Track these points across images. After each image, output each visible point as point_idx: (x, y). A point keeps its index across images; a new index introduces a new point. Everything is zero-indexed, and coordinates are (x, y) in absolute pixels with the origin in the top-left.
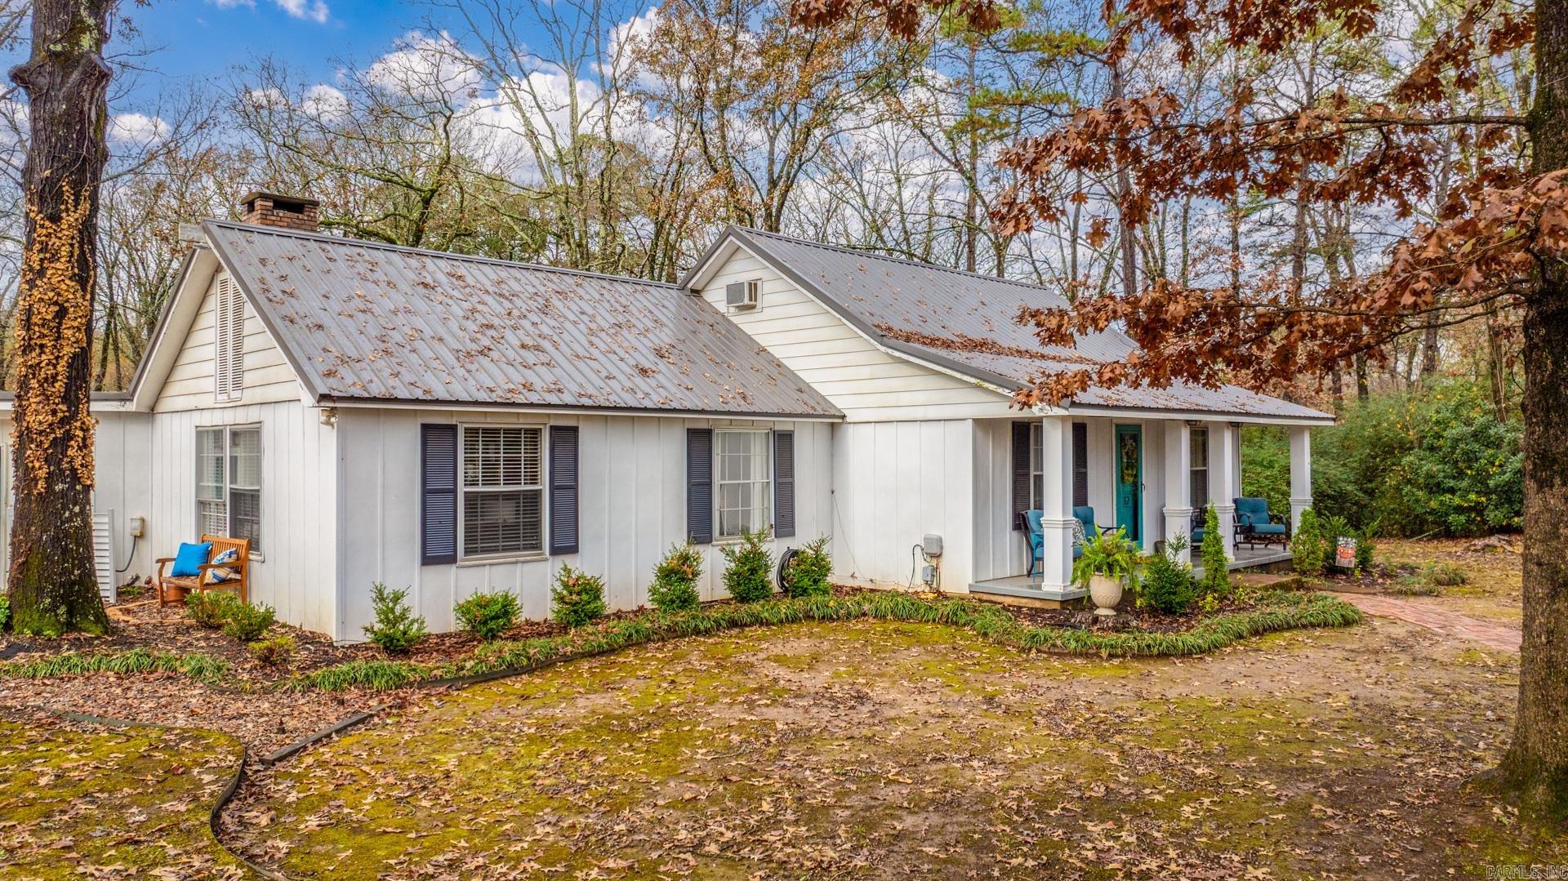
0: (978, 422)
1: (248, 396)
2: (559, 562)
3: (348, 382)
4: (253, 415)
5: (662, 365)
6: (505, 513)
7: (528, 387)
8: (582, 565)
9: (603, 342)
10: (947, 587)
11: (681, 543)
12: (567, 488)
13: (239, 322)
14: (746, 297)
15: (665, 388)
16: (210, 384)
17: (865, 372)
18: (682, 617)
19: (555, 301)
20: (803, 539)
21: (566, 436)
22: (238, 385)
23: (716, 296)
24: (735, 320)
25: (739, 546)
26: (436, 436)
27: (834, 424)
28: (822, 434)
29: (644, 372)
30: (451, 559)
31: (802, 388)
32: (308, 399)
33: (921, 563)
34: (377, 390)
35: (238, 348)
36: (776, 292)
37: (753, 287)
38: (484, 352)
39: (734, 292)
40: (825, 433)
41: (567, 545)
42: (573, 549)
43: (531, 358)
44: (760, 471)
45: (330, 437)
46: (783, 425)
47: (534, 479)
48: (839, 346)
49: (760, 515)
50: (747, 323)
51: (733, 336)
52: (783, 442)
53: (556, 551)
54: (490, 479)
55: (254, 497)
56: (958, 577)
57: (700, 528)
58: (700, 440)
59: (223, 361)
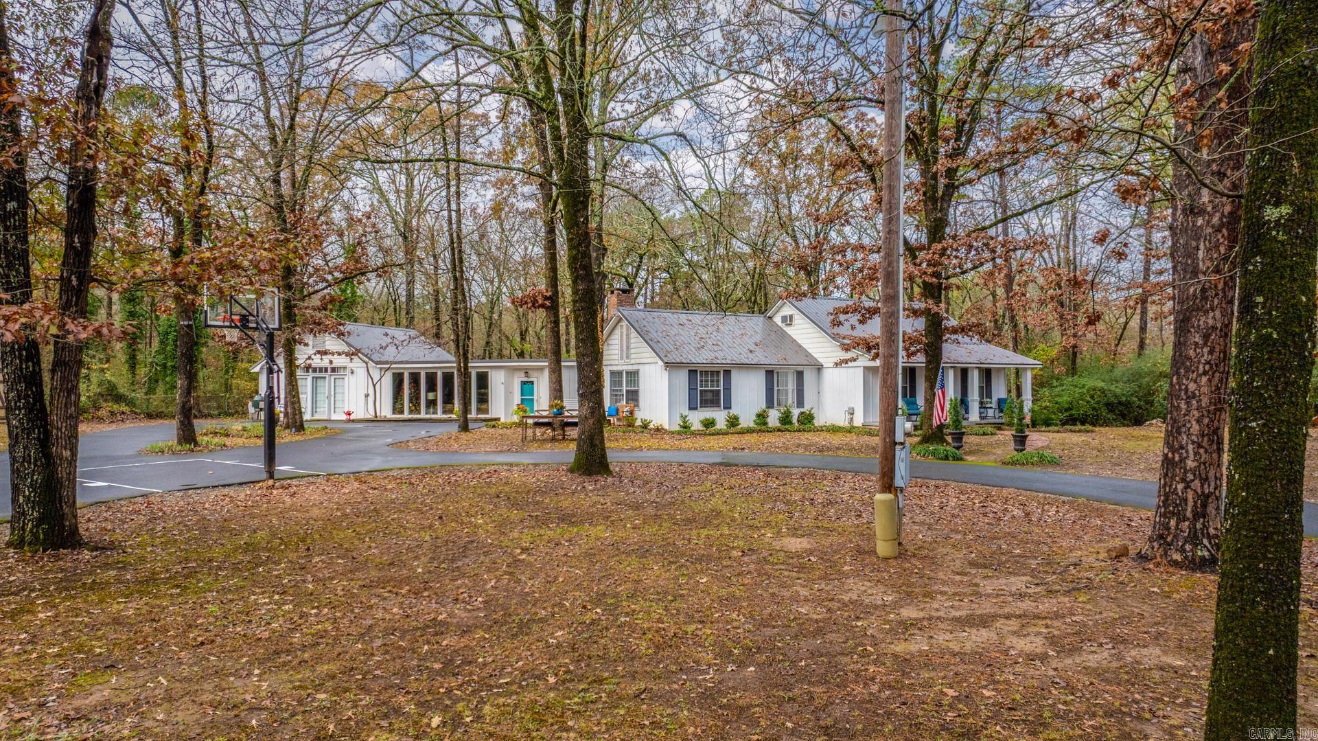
0: (865, 368)
1: (633, 362)
2: (726, 411)
3: (671, 358)
4: (635, 367)
5: (757, 349)
6: (709, 396)
7: (717, 358)
8: (734, 411)
9: (738, 341)
10: (855, 424)
11: (764, 406)
12: (728, 389)
13: (628, 338)
14: (788, 320)
15: (759, 357)
16: (616, 357)
17: (830, 349)
18: (763, 427)
19: (721, 327)
20: (806, 409)
21: (727, 373)
22: (628, 357)
23: (778, 320)
24: (785, 329)
25: (783, 409)
26: (692, 373)
27: (819, 368)
28: (815, 373)
29: (751, 351)
30: (696, 409)
31: (808, 355)
32: (661, 363)
33: (848, 417)
34: (678, 361)
35: (628, 348)
36: (799, 319)
37: (791, 317)
38: (703, 347)
39: (784, 319)
40: (816, 372)
41: (728, 407)
42: (730, 408)
43: (716, 348)
44: (791, 386)
45: (666, 374)
46: (800, 368)
47: (718, 386)
48: (821, 340)
49: (791, 398)
50: (789, 330)
51: (784, 335)
52: (800, 375)
53: (725, 408)
54: (706, 386)
55: (636, 392)
56: (859, 421)
57: (770, 404)
58: (770, 374)
59: (622, 350)
